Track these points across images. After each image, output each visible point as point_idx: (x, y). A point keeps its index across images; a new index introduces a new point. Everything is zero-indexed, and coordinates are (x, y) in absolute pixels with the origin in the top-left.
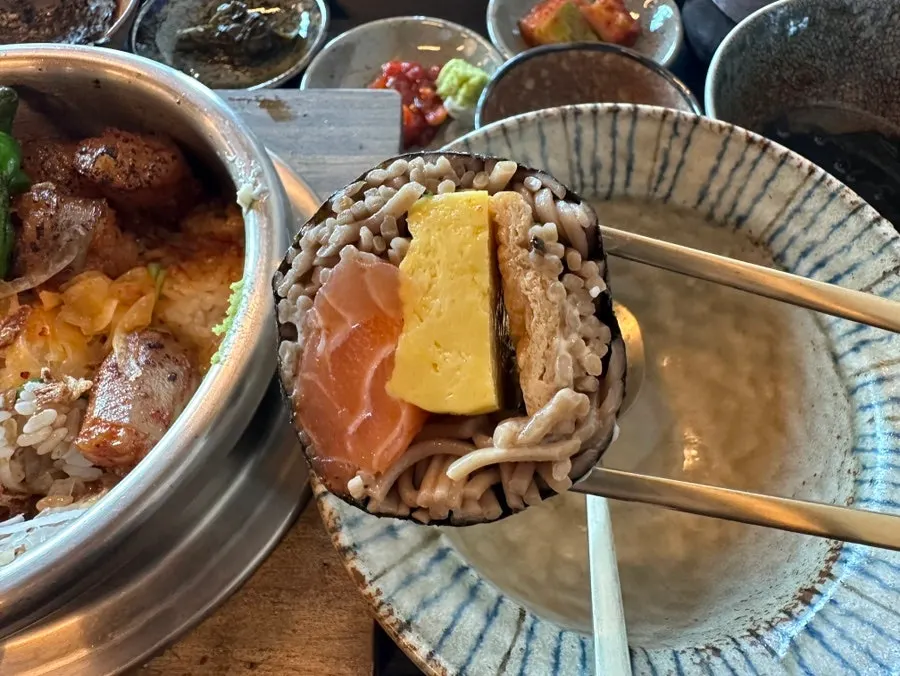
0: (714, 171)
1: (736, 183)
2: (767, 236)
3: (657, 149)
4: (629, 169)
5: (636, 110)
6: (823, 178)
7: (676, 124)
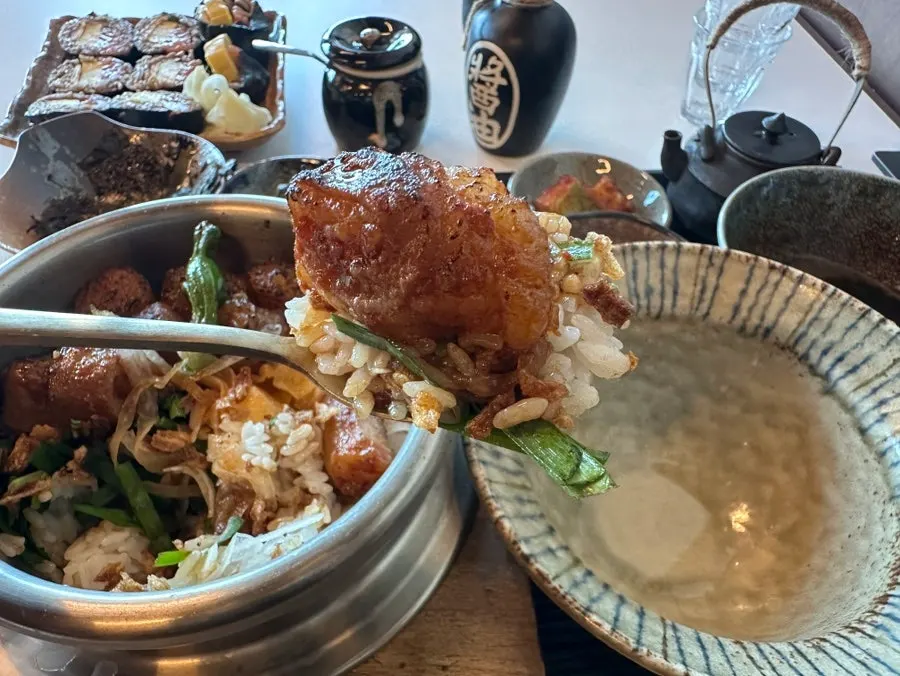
0: (744, 293)
1: (763, 301)
2: (792, 341)
3: (697, 277)
4: (675, 293)
5: (680, 246)
6: (834, 293)
7: (711, 257)
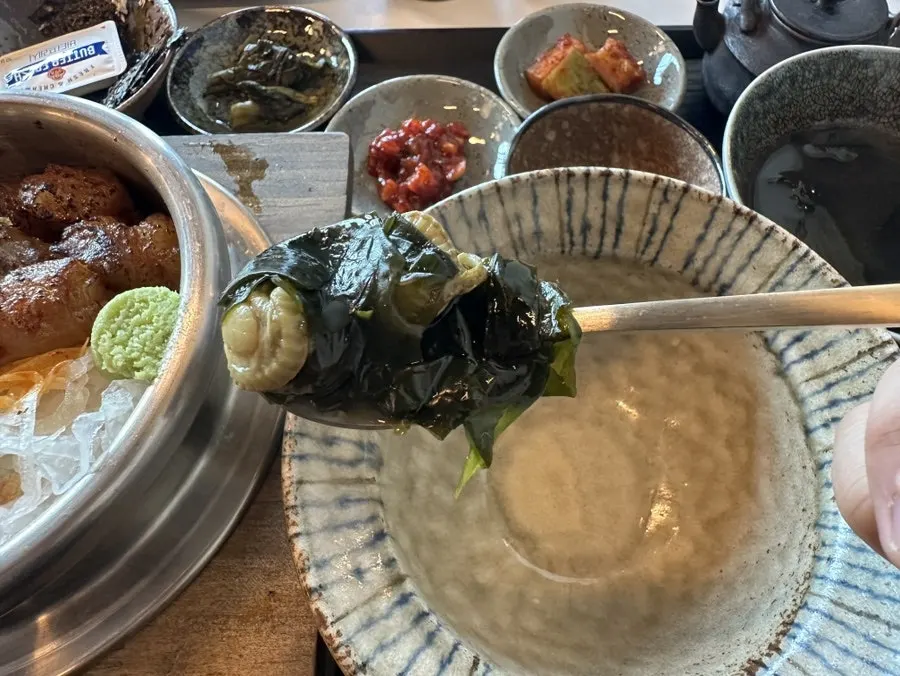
0: (701, 239)
1: (722, 253)
3: (647, 213)
4: (619, 231)
5: (628, 175)
6: (806, 254)
7: (666, 191)
